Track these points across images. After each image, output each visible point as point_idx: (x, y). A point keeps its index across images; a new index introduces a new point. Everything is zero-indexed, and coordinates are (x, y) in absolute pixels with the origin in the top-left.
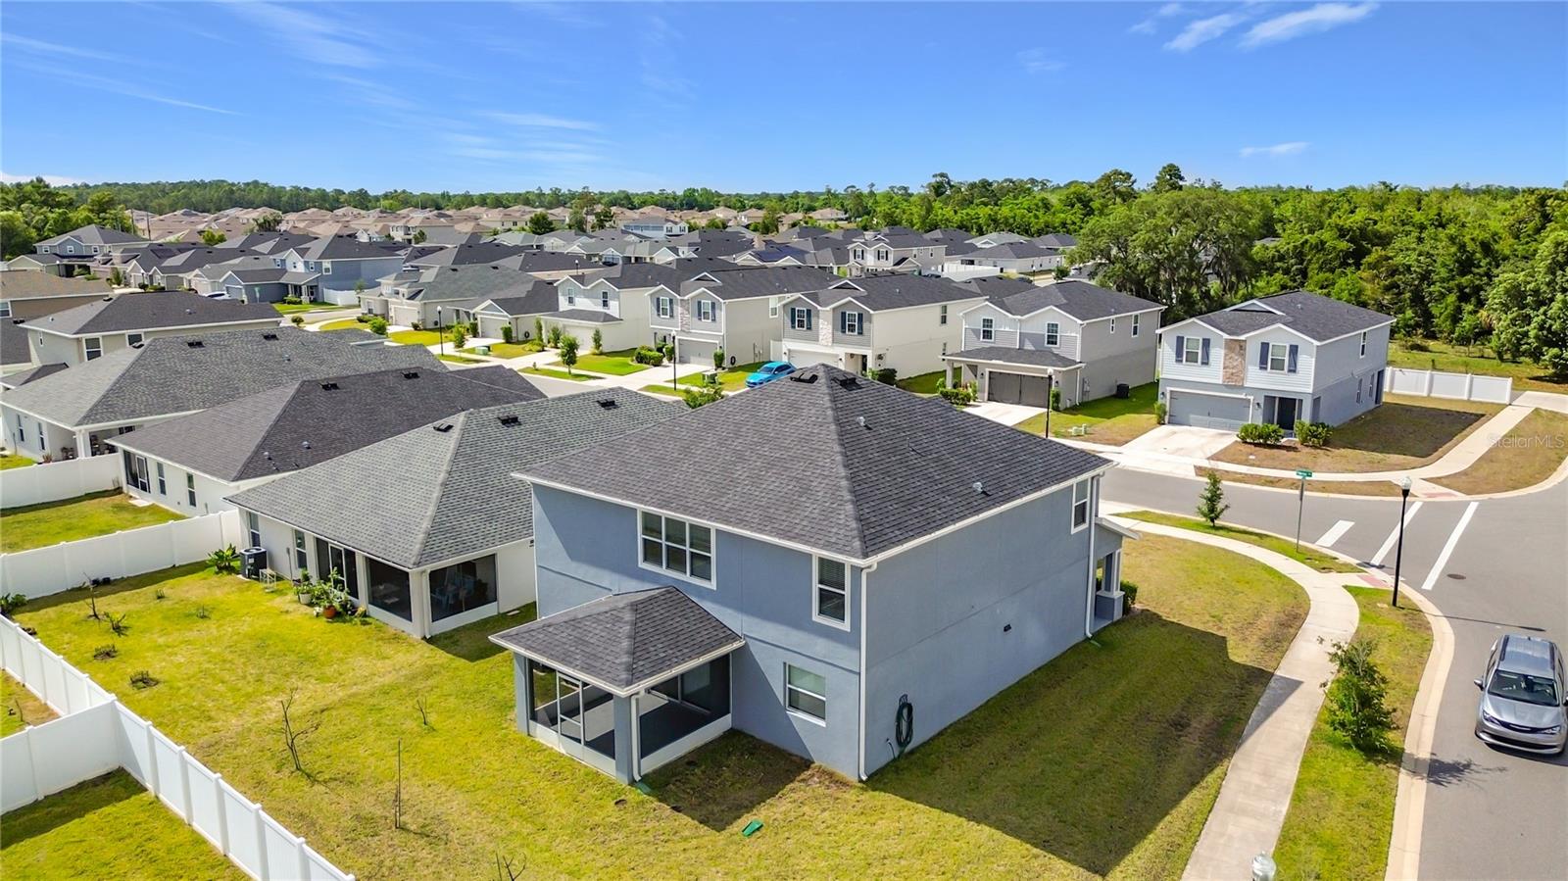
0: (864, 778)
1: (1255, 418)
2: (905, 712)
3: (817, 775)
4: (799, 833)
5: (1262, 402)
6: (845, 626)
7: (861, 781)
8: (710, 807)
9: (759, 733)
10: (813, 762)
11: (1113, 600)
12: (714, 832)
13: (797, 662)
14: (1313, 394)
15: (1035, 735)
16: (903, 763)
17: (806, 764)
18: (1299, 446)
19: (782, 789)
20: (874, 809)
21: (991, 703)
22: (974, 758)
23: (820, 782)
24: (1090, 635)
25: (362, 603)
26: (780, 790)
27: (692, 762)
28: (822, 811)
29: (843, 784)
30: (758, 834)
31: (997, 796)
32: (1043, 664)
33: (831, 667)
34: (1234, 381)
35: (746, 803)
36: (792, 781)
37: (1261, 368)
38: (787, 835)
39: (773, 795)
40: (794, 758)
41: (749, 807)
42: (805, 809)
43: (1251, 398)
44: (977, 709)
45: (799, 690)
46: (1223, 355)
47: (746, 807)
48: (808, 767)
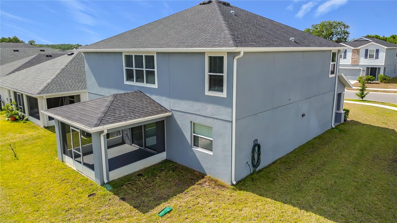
0: (234, 183)
1: (363, 74)
2: (257, 148)
3: (208, 181)
4: (194, 215)
5: (365, 69)
6: (224, 95)
7: (233, 185)
8: (143, 199)
9: (179, 161)
10: (206, 175)
11: (341, 114)
12: (141, 213)
13: (198, 120)
14: (384, 66)
15: (323, 165)
16: (256, 176)
17: (202, 175)
18: (380, 83)
19: (188, 189)
20: (241, 201)
21: (296, 151)
22: (294, 174)
23: (209, 185)
24: (334, 127)
25: (27, 116)
26: (186, 189)
27: (141, 174)
28: (209, 202)
29: (223, 186)
30: (168, 215)
31: (313, 194)
32: (317, 136)
33: (215, 120)
34: (355, 63)
35: (165, 196)
36: (194, 184)
37: (365, 58)
38: (186, 216)
39: (182, 192)
40: (195, 173)
41: (166, 199)
42: (200, 200)
43: (361, 68)
44: (290, 153)
45: (199, 136)
46: (351, 55)
47: (164, 199)
48: (203, 177)
